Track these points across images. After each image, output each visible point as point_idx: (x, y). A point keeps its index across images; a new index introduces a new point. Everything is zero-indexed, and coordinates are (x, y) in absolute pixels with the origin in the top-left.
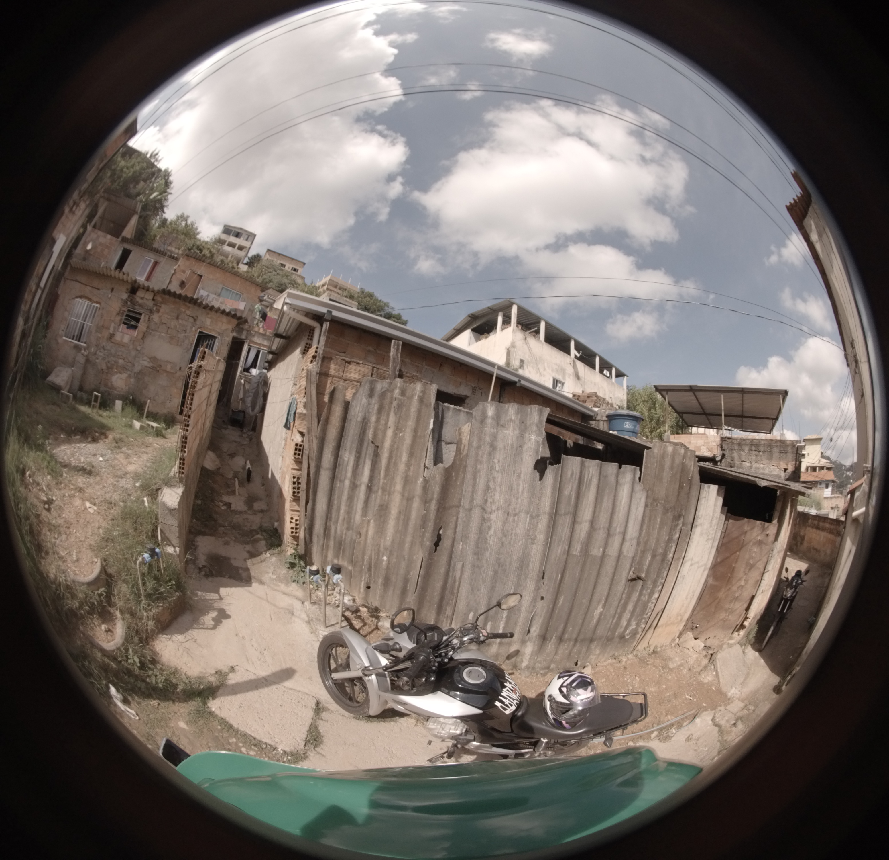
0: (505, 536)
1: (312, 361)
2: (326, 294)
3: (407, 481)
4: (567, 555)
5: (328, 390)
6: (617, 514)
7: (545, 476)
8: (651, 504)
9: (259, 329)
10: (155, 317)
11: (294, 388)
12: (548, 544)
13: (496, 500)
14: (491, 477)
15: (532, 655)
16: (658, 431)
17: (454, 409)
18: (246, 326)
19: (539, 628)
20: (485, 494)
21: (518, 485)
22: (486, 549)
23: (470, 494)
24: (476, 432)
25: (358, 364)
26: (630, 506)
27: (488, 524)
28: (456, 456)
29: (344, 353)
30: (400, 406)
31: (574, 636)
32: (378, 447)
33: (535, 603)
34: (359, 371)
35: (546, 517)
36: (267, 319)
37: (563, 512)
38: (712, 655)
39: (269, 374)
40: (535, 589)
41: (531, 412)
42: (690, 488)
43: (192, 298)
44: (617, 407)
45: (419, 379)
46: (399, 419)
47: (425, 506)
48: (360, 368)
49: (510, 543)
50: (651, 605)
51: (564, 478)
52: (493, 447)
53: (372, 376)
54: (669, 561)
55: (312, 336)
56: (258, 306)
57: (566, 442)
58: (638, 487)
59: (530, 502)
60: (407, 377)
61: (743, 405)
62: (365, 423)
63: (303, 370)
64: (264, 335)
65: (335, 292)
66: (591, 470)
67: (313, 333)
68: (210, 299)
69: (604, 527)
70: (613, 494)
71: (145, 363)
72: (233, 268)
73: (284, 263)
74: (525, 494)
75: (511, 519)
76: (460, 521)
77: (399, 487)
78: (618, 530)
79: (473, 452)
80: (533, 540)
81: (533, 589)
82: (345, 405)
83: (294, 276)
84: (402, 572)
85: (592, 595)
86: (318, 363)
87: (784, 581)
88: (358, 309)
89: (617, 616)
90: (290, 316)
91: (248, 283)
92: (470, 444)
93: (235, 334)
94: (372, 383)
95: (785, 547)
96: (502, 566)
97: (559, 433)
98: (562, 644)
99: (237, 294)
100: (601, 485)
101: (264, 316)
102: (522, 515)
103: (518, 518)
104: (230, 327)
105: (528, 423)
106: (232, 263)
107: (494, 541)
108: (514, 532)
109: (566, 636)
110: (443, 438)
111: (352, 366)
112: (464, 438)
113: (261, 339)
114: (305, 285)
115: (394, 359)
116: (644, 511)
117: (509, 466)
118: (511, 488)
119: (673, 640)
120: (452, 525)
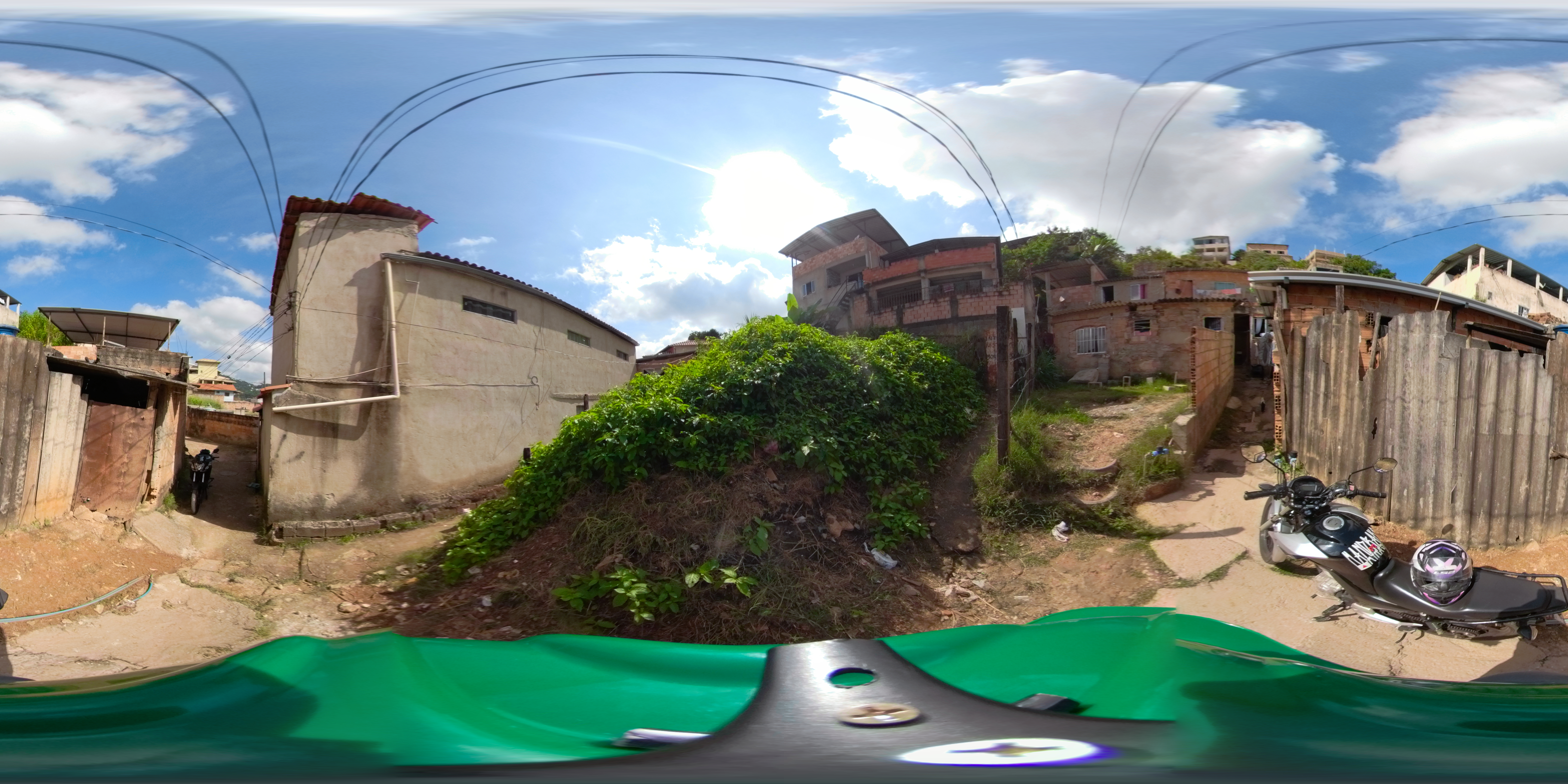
0: (1422, 420)
3: (1349, 385)
4: (1477, 432)
6: (1522, 397)
8: (1560, 387)
12: (1458, 424)
13: (1412, 391)
14: (1406, 372)
15: (1462, 529)
19: (1462, 502)
20: (1403, 388)
21: (1427, 377)
22: (1409, 432)
23: (1392, 389)
24: (1393, 340)
25: (1312, 308)
26: (1535, 390)
27: (1408, 410)
30: (1338, 331)
31: (1505, 512)
32: (1327, 363)
33: (1456, 479)
34: (1313, 314)
35: (1453, 401)
37: (1467, 396)
38: (124, 524)
40: (1453, 466)
46: (1339, 341)
47: (1363, 401)
48: (1313, 312)
49: (1426, 426)
51: (1463, 369)
52: (1406, 349)
53: (1322, 315)
58: (1543, 373)
59: (1438, 391)
62: (1317, 348)
66: (1491, 358)
69: (1510, 409)
70: (1515, 379)
74: (1433, 385)
75: (1425, 405)
76: (1387, 411)
77: (1343, 391)
78: (1526, 411)
79: (1392, 356)
80: (1444, 421)
82: (1303, 340)
84: (1351, 457)
85: (1512, 472)
89: (1548, 493)
92: (1389, 350)
94: (1319, 319)
98: (1494, 519)
100: (1502, 372)
102: (1433, 402)
103: (1430, 404)
107: (1414, 425)
108: (1428, 415)
109: (1496, 510)
111: (1307, 312)
112: (1385, 346)
115: (1339, 299)
116: (1553, 394)
117: (1418, 362)
118: (1422, 379)
120: (1382, 416)
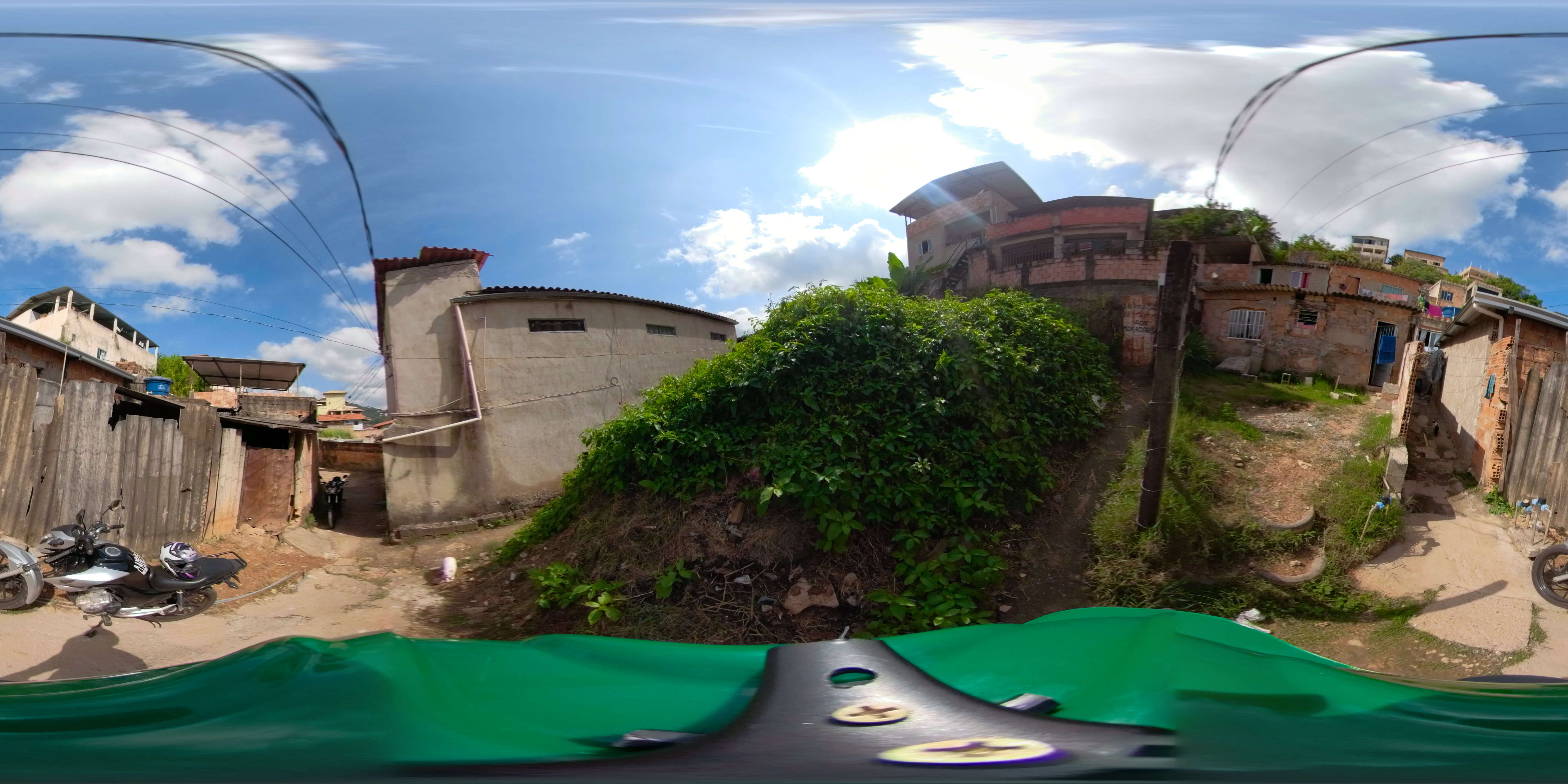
0: (92, 468)
3: (20, 435)
4: (136, 478)
6: (165, 450)
7: (115, 428)
8: (188, 442)
9: (1427, 316)
12: (122, 471)
13: (84, 445)
14: (79, 430)
17: (49, 383)
18: (1417, 315)
19: (126, 527)
20: (76, 441)
21: (98, 435)
22: (80, 475)
23: (66, 442)
24: (68, 401)
26: (173, 444)
27: (80, 461)
30: (14, 383)
31: (153, 532)
33: (119, 512)
35: (119, 454)
36: (1430, 307)
37: (130, 449)
38: (277, 535)
41: (106, 386)
42: (214, 431)
44: (151, 373)
47: (34, 452)
49: (95, 472)
50: (203, 508)
51: (128, 428)
52: (81, 410)
54: (207, 478)
56: (1420, 298)
57: (126, 405)
58: (178, 432)
59: (107, 446)
61: (259, 372)
64: (1431, 320)
66: (145, 421)
69: (157, 459)
70: (161, 437)
73: (1423, 259)
75: (95, 457)
76: (59, 460)
78: (167, 460)
79: (66, 413)
84: (16, 499)
85: (158, 503)
89: (180, 515)
92: (64, 409)
95: (311, 463)
96: (92, 488)
98: (145, 539)
100: (153, 431)
101: (1427, 305)
102: (102, 454)
103: (100, 456)
105: (103, 392)
107: (84, 473)
108: (97, 465)
109: (147, 532)
112: (59, 404)
113: (1429, 323)
116: (183, 447)
117: (91, 422)
118: (93, 437)
119: (233, 530)
120: (54, 464)
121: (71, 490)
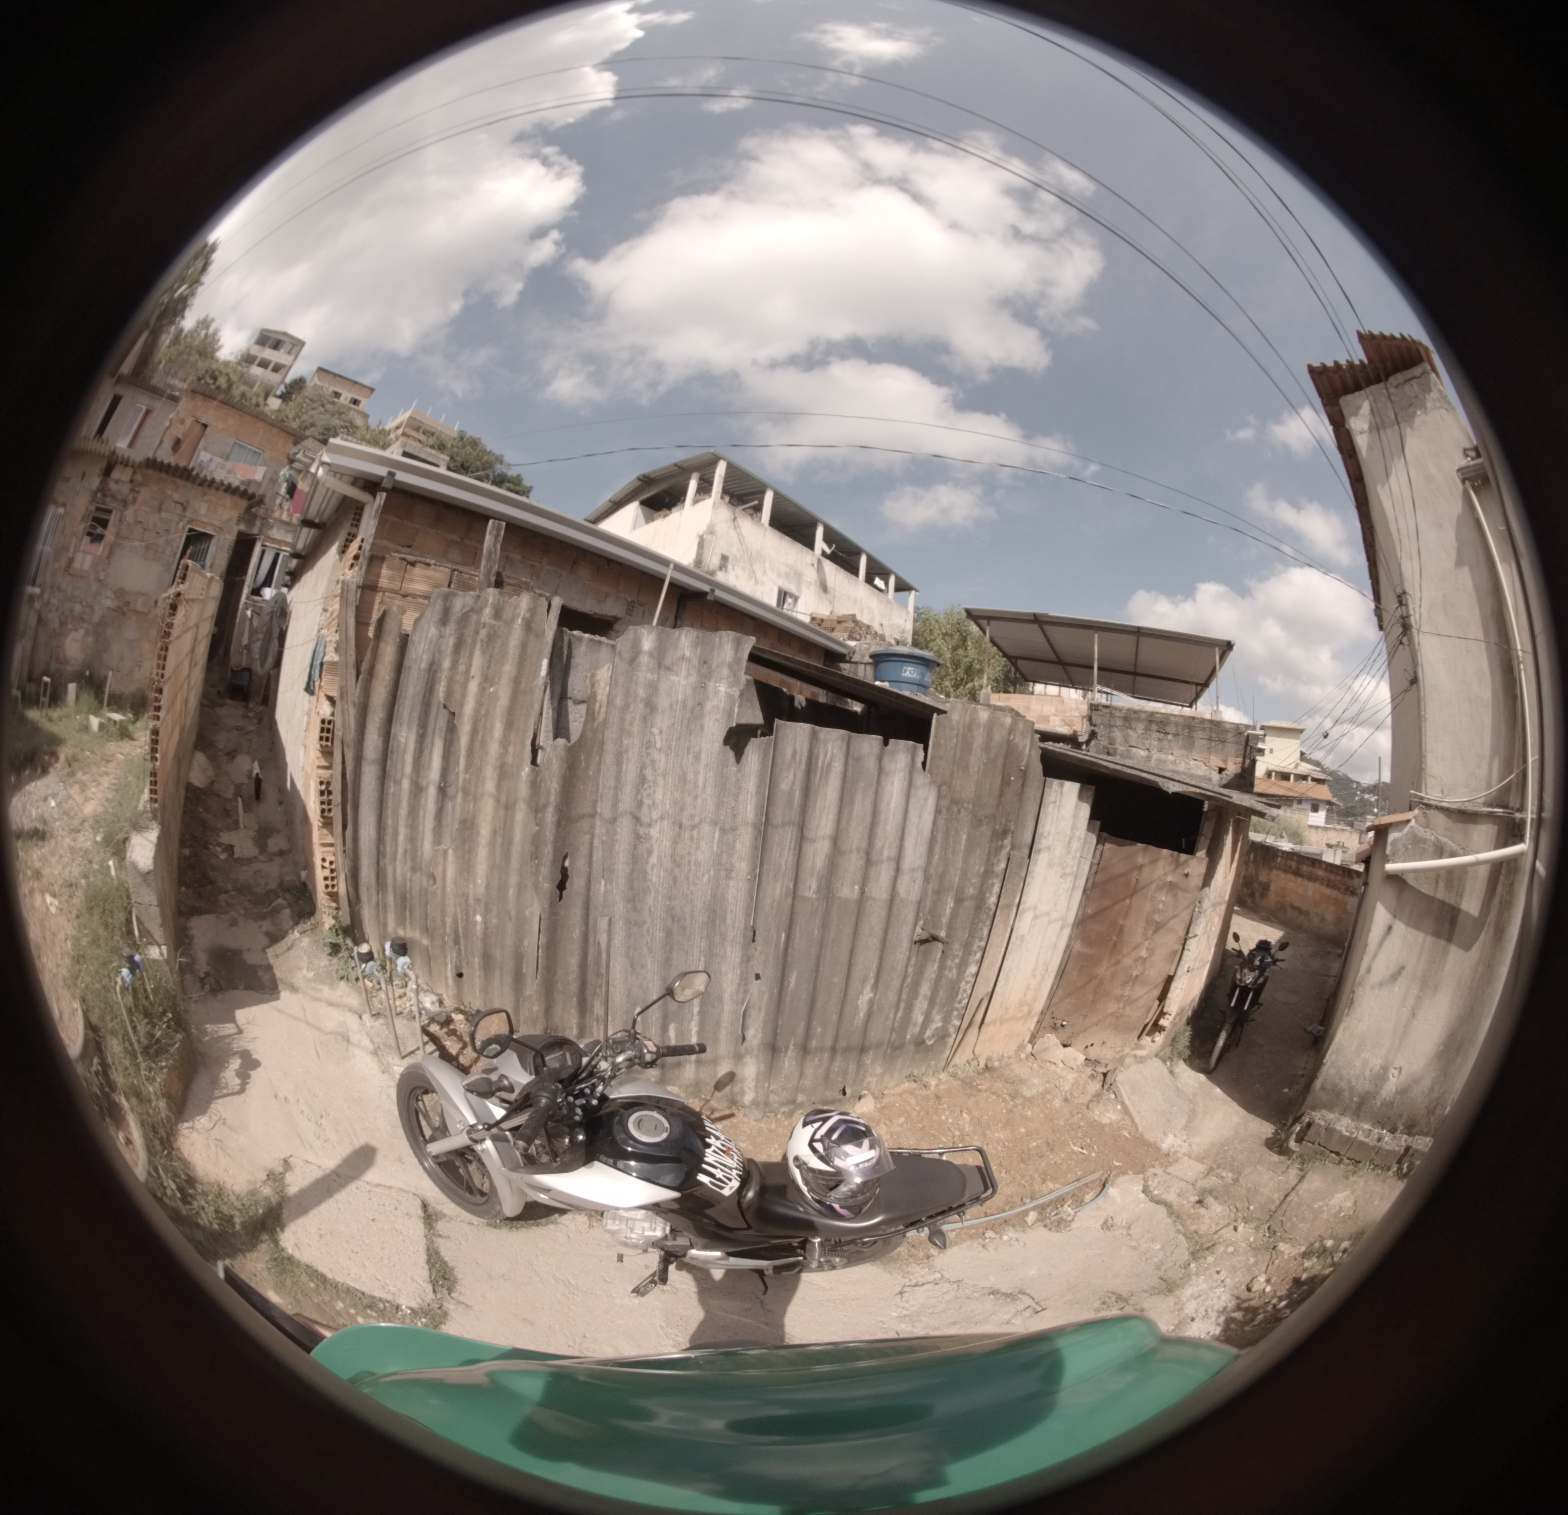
0: (678, 866)
1: (352, 566)
2: (399, 443)
3: (503, 774)
4: (794, 898)
5: (375, 616)
6: (881, 825)
7: (744, 757)
8: (948, 809)
9: (281, 514)
10: (129, 514)
11: (323, 618)
12: (757, 878)
13: (657, 802)
14: (647, 761)
15: (758, 1080)
16: (970, 685)
17: (591, 640)
18: (261, 511)
19: (760, 1030)
20: (638, 792)
21: (696, 774)
22: (647, 891)
23: (612, 792)
24: (621, 680)
25: (428, 565)
26: (906, 811)
27: (647, 845)
28: (585, 724)
29: (409, 546)
30: (491, 638)
31: (829, 1043)
32: (454, 714)
33: (746, 985)
34: (428, 578)
35: (750, 829)
36: (296, 495)
37: (780, 821)
38: (1105, 1075)
39: (289, 599)
40: (742, 961)
41: (720, 643)
42: (1023, 785)
43: (185, 469)
44: (893, 642)
45: (529, 588)
46: (489, 662)
47: (536, 817)
48: (430, 573)
49: (687, 879)
50: (965, 987)
51: (779, 761)
52: (651, 707)
53: (449, 586)
54: (990, 909)
55: (359, 520)
56: (285, 472)
57: (792, 698)
58: (921, 779)
59: (719, 804)
60: (510, 585)
61: (1137, 654)
62: (433, 670)
63: (338, 582)
64: (288, 524)
65: (416, 439)
66: (830, 746)
67: (361, 515)
68: (212, 467)
69: (858, 849)
70: (873, 790)
71: (109, 602)
72: (258, 405)
73: (337, 390)
74: (709, 790)
75: (687, 835)
76: (596, 842)
77: (490, 786)
78: (886, 853)
79: (615, 718)
80: (729, 871)
81: (738, 960)
82: (401, 641)
83: (352, 413)
84: (510, 941)
85: (849, 970)
86: (361, 568)
87: (1233, 956)
88: (449, 469)
89: (902, 1006)
90: (327, 485)
91: (275, 431)
92: (610, 702)
93: (242, 527)
94: (447, 598)
95: (1227, 898)
96: (679, 920)
97: (782, 682)
98: (809, 1058)
99: (255, 452)
100: (849, 774)
101: (292, 489)
102: (706, 828)
103: (699, 832)
104: (235, 514)
105: (715, 662)
106: (258, 396)
107: (659, 877)
108: (693, 858)
109: (814, 1043)
110: (570, 693)
111: (418, 570)
112: (600, 692)
113: (282, 532)
114: (368, 428)
115: (490, 553)
116: (935, 822)
117: (679, 739)
118: (683, 779)
119: (1021, 1047)
120: (584, 850)
121: (628, 923)
